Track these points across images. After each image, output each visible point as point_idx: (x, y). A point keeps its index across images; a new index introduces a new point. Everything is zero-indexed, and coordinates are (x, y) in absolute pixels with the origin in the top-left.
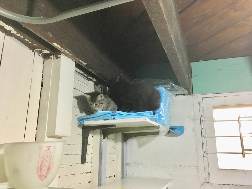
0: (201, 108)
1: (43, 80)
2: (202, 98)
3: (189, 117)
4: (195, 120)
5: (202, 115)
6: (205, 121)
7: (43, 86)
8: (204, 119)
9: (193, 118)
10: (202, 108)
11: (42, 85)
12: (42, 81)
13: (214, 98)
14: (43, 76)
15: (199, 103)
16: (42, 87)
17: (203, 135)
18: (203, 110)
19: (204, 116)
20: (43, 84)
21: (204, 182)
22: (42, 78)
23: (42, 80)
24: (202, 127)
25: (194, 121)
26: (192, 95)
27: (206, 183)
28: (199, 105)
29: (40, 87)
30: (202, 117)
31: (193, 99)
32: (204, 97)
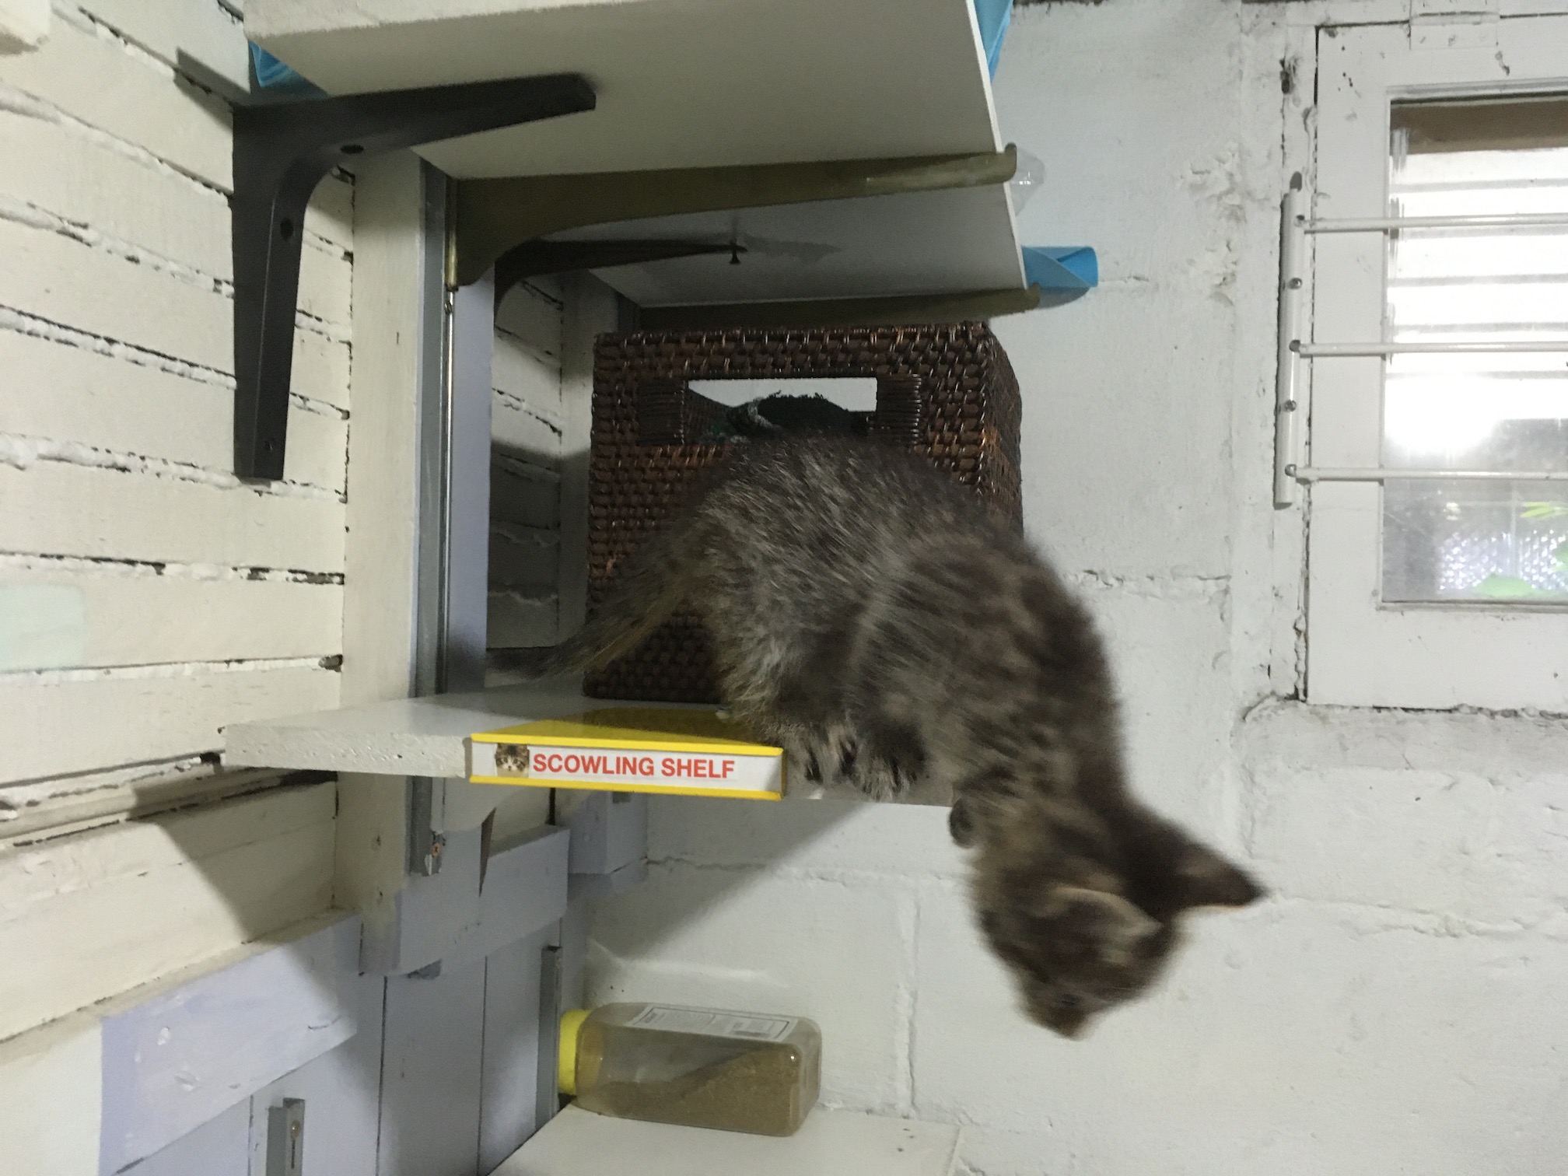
0: (1295, 113)
2: (1318, 29)
3: (1195, 188)
4: (1240, 207)
5: (1297, 174)
6: (1317, 226)
8: (1315, 204)
9: (1227, 193)
10: (1306, 114)
13: (1415, 25)
15: (1284, 74)
17: (1289, 336)
18: (1311, 129)
19: (1314, 178)
21: (1262, 699)
24: (1293, 272)
25: (1238, 219)
27: (1271, 702)
28: (1285, 90)
30: (1295, 186)
31: (1242, 36)
32: (1332, 22)
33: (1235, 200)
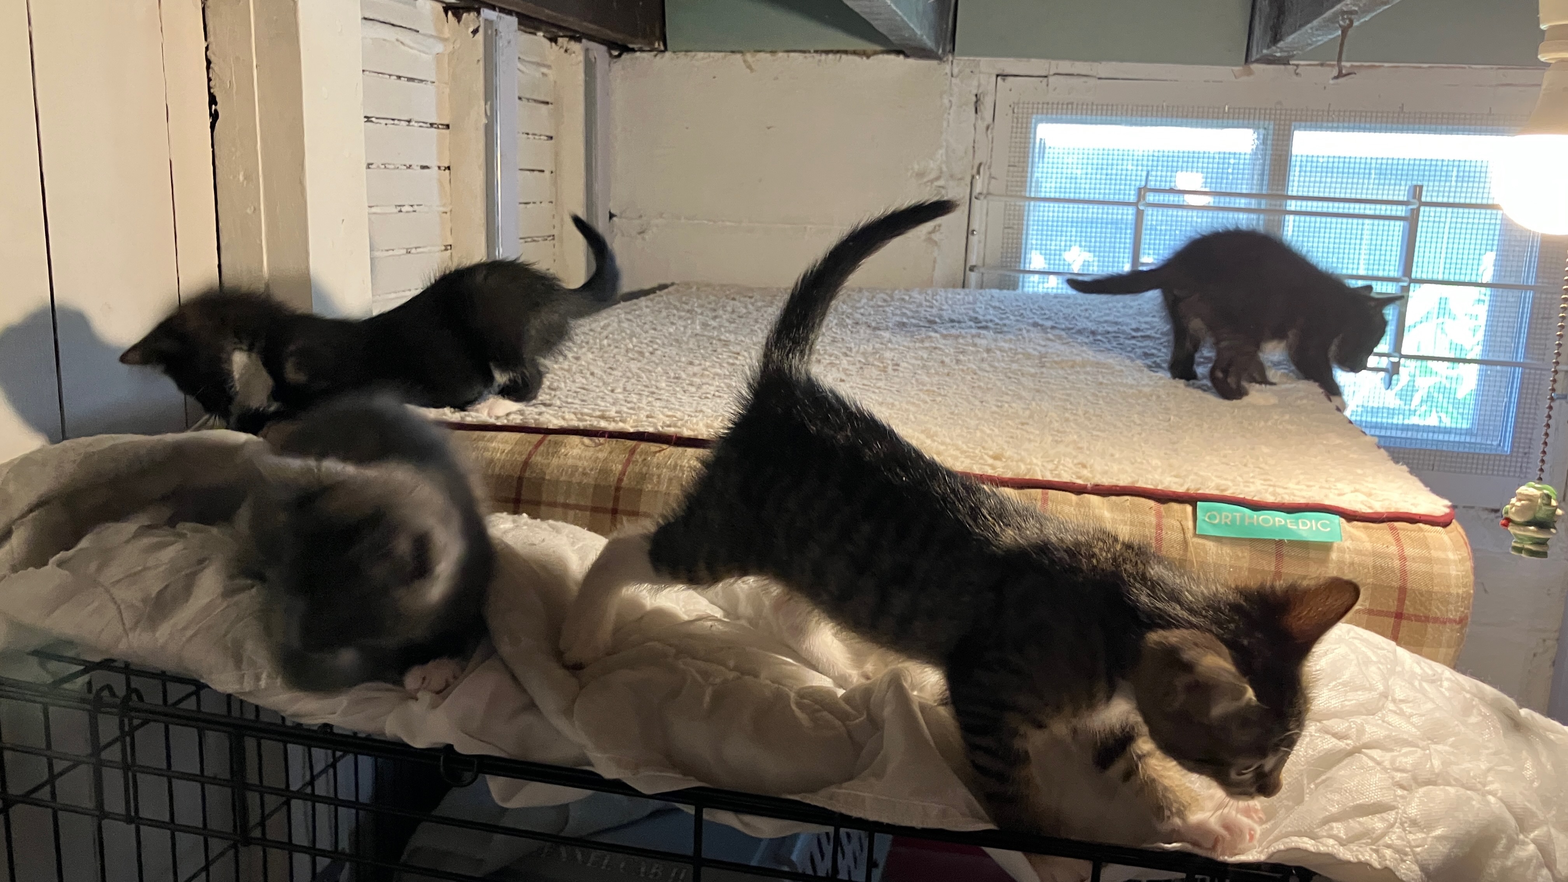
0: (981, 125)
1: (212, 83)
2: (997, 76)
3: (920, 175)
4: (943, 187)
5: (980, 165)
6: (990, 197)
7: (216, 111)
8: (989, 184)
9: (938, 178)
10: (988, 128)
11: (213, 107)
12: (209, 88)
13: (1052, 79)
14: (209, 62)
15: (976, 102)
16: (214, 116)
17: (973, 260)
18: (990, 136)
19: (990, 168)
20: (216, 104)
22: (208, 68)
23: (209, 80)
24: (975, 225)
26: (950, 58)
28: (976, 112)
29: (208, 121)
30: (978, 173)
31: (953, 79)
32: (1005, 73)
33: (941, 183)
